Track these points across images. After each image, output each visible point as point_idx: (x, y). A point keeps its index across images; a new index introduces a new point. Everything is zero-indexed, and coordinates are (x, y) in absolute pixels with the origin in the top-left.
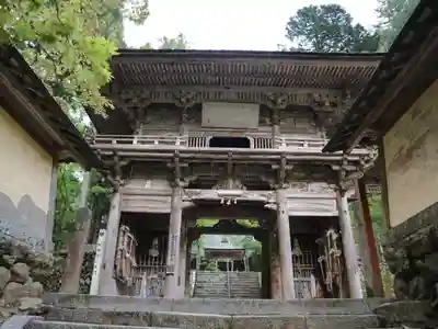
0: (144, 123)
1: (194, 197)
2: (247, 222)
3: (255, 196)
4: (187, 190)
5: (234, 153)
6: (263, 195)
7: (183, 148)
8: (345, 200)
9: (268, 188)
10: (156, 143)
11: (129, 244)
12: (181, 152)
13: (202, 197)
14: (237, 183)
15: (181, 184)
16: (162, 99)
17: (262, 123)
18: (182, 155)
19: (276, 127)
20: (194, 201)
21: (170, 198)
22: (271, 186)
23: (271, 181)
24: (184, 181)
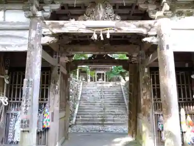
1: (56, 31)
2: (117, 56)
3: (131, 27)
4: (47, 22)
6: (140, 26)
9: (145, 16)
14: (110, 10)
15: (39, 14)
20: (53, 35)
21: (27, 33)
22: (151, 15)
23: (151, 8)
24: (42, 10)
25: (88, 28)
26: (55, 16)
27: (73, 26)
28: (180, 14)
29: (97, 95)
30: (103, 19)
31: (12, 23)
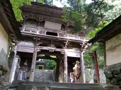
0: (26, 24)
1: (41, 49)
3: (58, 50)
4: (39, 46)
5: (54, 37)
6: (61, 50)
7: (39, 34)
8: (82, 53)
9: (61, 48)
10: (31, 31)
11: (18, 61)
12: (38, 35)
13: (43, 49)
14: (54, 46)
15: (37, 44)
16: (32, 18)
17: (61, 29)
18: (39, 36)
19: (65, 31)
20: (40, 50)
22: (63, 48)
23: (63, 46)
24: (38, 44)
25: (49, 49)
26: (40, 45)
27: (45, 48)
28: (69, 48)
29: (40, 75)
30: (52, 47)
31: (30, 46)
